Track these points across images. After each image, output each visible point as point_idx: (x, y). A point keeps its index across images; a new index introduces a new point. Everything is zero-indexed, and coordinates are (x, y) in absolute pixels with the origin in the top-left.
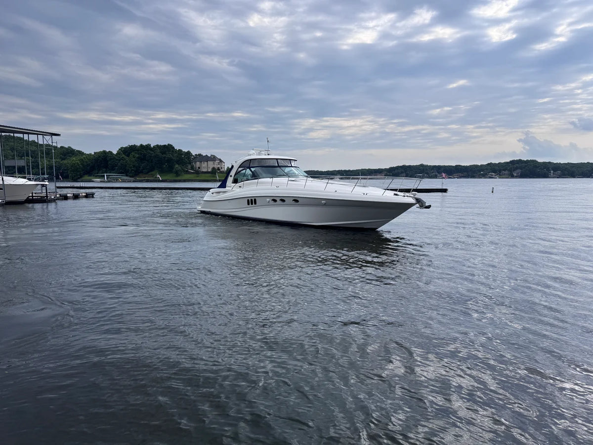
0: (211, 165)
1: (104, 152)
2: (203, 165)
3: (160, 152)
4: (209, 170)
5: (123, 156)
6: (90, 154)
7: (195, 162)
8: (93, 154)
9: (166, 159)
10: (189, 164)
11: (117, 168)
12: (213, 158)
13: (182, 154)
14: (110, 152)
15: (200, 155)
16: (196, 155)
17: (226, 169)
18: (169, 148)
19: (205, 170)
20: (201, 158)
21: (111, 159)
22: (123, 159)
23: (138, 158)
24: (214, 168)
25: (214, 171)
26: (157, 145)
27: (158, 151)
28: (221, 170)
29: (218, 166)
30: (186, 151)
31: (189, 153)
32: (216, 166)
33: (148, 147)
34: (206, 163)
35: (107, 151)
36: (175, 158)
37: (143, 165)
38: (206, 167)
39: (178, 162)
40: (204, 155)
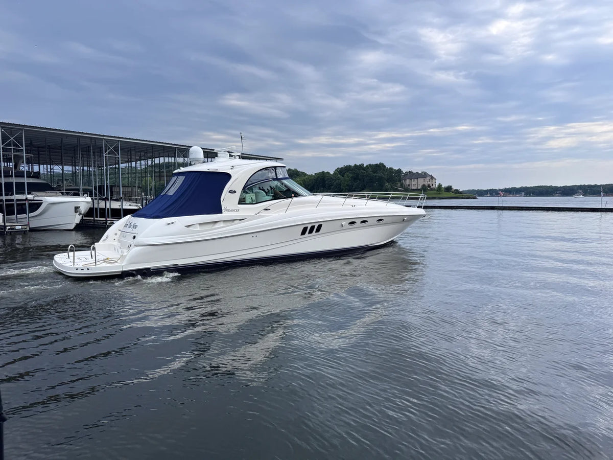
0: (421, 182)
1: (323, 172)
2: (413, 183)
3: (372, 171)
4: (420, 187)
5: (339, 176)
6: (312, 175)
7: (405, 180)
8: (314, 174)
9: (377, 177)
10: (399, 181)
11: (332, 187)
12: (424, 175)
13: (393, 173)
14: (328, 173)
15: (410, 172)
16: (406, 172)
17: (437, 186)
18: (380, 167)
19: (413, 188)
20: (412, 175)
21: (328, 179)
22: (339, 179)
23: (352, 177)
24: (424, 185)
25: (424, 189)
26: (370, 165)
27: (370, 170)
28: (432, 187)
29: (429, 183)
30: (397, 169)
31: (399, 171)
32: (426, 183)
33: (361, 167)
34: (416, 180)
35: (326, 172)
36: (385, 177)
37: (355, 184)
38: (415, 184)
39: (388, 181)
40: (415, 172)
